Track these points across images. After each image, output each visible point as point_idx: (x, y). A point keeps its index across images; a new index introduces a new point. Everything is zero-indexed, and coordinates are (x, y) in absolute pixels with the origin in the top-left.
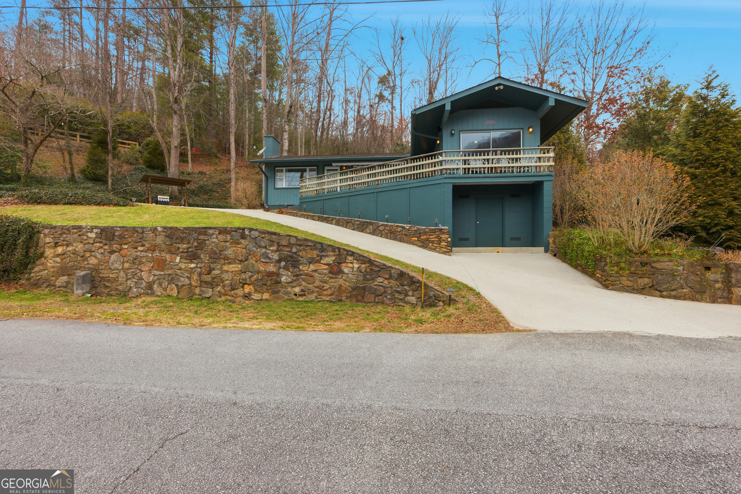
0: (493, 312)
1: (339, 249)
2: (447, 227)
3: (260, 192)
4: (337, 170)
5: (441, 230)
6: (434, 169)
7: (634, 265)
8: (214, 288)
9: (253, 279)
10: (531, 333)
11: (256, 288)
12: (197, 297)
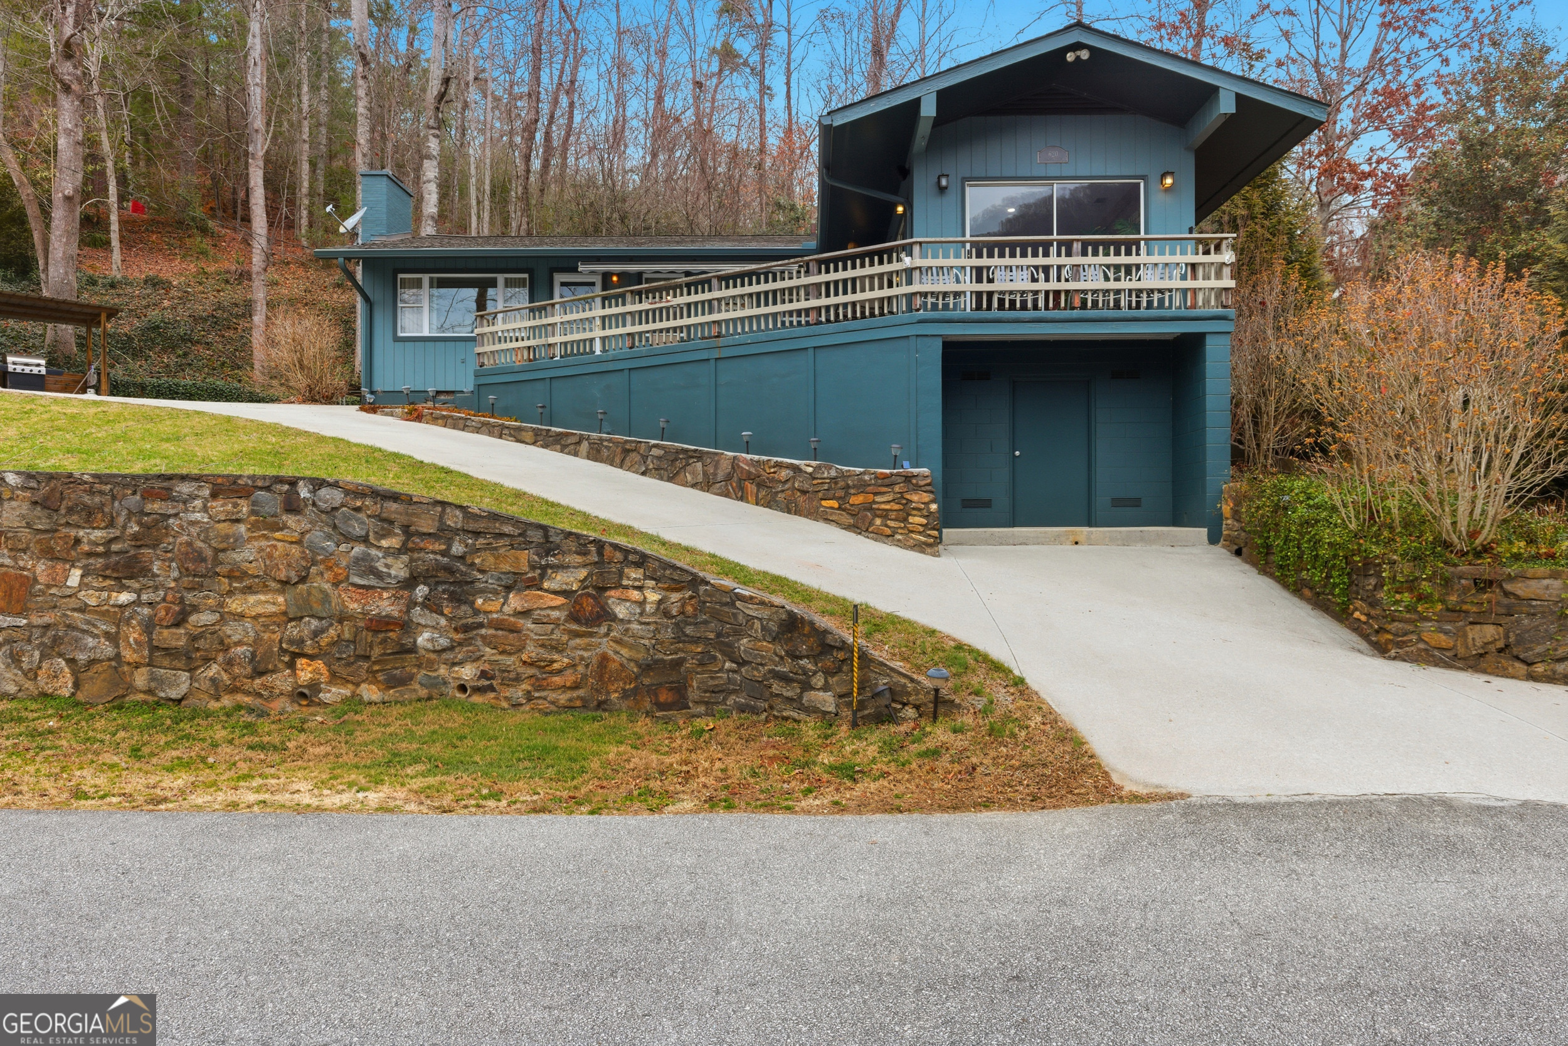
0: (1063, 740)
1: (600, 545)
2: (925, 471)
3: (348, 345)
4: (593, 284)
5: (908, 478)
6: (886, 292)
7: (1456, 587)
8: (196, 668)
9: (324, 640)
10: (1173, 804)
11: (335, 668)
12: (140, 697)
